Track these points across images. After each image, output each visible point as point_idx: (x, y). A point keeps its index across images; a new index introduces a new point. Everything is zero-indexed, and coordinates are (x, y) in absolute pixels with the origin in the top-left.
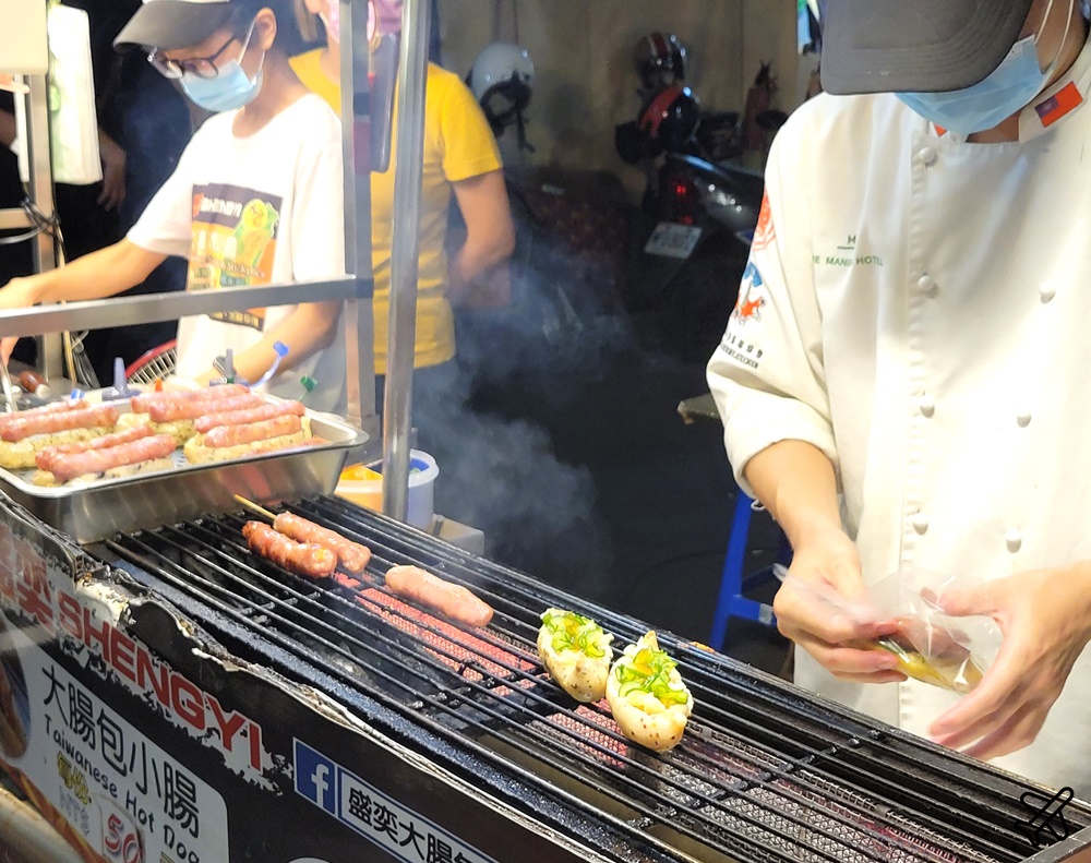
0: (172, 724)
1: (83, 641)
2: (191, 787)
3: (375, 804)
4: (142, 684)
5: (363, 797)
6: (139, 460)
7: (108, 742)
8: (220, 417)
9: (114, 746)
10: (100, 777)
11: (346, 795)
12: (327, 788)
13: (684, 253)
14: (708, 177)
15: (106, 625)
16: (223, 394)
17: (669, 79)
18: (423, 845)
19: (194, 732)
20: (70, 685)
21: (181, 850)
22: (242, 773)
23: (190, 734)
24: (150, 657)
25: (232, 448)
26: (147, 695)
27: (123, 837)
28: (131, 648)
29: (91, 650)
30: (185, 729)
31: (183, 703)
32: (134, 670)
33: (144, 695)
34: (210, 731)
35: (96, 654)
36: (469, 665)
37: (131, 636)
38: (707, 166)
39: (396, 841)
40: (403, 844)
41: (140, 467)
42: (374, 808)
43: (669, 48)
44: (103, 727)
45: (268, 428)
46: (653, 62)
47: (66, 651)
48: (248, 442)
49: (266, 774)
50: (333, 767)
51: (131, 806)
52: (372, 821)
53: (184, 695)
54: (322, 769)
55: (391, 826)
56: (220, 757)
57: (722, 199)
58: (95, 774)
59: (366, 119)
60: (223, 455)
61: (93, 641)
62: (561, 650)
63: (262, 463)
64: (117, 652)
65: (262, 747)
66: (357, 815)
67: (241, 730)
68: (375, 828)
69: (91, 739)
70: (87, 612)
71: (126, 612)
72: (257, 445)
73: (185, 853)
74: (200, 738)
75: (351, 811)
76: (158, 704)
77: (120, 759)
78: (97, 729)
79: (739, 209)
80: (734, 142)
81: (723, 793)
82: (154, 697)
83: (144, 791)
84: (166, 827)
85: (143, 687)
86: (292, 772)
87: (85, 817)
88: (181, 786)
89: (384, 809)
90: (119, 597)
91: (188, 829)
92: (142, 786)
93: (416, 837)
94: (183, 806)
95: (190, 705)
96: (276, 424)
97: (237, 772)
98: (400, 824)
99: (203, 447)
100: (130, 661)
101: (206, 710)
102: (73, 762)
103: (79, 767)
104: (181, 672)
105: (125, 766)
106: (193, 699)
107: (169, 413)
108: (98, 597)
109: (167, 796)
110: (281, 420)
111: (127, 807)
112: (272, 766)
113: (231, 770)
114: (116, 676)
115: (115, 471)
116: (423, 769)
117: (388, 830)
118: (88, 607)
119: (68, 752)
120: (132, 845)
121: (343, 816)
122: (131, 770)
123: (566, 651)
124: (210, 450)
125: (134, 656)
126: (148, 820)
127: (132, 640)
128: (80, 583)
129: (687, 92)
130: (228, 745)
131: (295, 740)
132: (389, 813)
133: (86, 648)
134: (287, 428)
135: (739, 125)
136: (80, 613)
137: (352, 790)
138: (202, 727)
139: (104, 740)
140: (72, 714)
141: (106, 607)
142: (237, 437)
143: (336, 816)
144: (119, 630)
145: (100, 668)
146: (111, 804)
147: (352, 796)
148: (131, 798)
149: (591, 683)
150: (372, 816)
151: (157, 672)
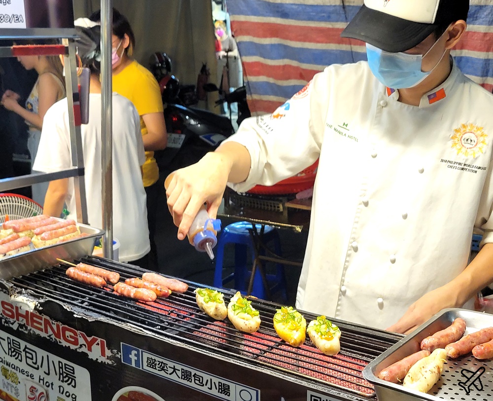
0: (62, 346)
1: (15, 319)
2: (72, 369)
3: (158, 361)
4: (46, 332)
5: (152, 360)
6: (18, 248)
7: (29, 358)
8: (44, 228)
9: (32, 359)
10: (25, 372)
11: (145, 360)
12: (136, 359)
13: (179, 145)
14: (185, 113)
15: (27, 312)
16: (40, 219)
17: (164, 72)
18: (179, 373)
19: (73, 347)
20: (8, 338)
21: (68, 394)
22: (97, 359)
23: (71, 348)
24: (51, 321)
25: (52, 240)
26: (50, 336)
27: (37, 394)
28: (41, 319)
29: (19, 322)
30: (69, 347)
31: (68, 337)
32: (43, 327)
33: (48, 336)
34: (81, 346)
35: (22, 323)
36: (172, 312)
37: (40, 314)
38: (185, 108)
39: (168, 374)
40: (170, 374)
41: (19, 250)
42: (158, 363)
43: (164, 59)
44: (26, 352)
45: (64, 231)
46: (157, 65)
47: (6, 325)
48: (58, 237)
49: (108, 358)
50: (139, 351)
51: (41, 381)
52: (157, 368)
53: (68, 333)
54: (134, 352)
55: (165, 368)
56: (87, 355)
57: (193, 122)
58: (22, 372)
59: (78, 103)
60: (49, 243)
61: (21, 319)
62: (208, 302)
63: (65, 245)
64: (33, 321)
65: (106, 348)
66: (150, 367)
67: (96, 343)
68: (159, 370)
69: (20, 358)
70: (17, 308)
71: (38, 305)
72: (61, 238)
73: (69, 395)
74: (77, 349)
75: (147, 366)
76: (55, 339)
77: (36, 363)
78: (23, 354)
79: (199, 125)
80: (194, 97)
81: (278, 344)
82: (53, 337)
83: (48, 374)
84: (60, 387)
85: (47, 333)
86: (121, 356)
87: (17, 390)
88: (67, 369)
89: (162, 363)
90: (32, 300)
91: (71, 385)
92: (47, 372)
93: (176, 371)
94: (68, 377)
95: (71, 337)
96: (67, 229)
97: (95, 359)
98: (169, 367)
99: (40, 241)
100: (41, 324)
101: (79, 338)
102: (10, 369)
103: (13, 370)
104: (66, 324)
105: (38, 366)
106: (72, 335)
107: (21, 228)
108: (22, 301)
109: (60, 374)
110: (69, 227)
111: (39, 382)
112: (111, 354)
113: (92, 359)
114: (33, 331)
115: (10, 253)
116: (179, 345)
117: (164, 370)
118: (17, 306)
119: (7, 364)
120: (42, 396)
121: (144, 368)
122: (41, 367)
123: (210, 302)
124: (44, 241)
125: (43, 322)
126: (51, 385)
127: (41, 316)
128: (13, 297)
129: (173, 77)
130: (90, 350)
131: (121, 343)
132: (164, 364)
133: (17, 322)
134: (72, 230)
135: (195, 90)
136: (13, 308)
137: (148, 358)
138: (77, 345)
139: (27, 357)
140: (9, 349)
141: (27, 304)
142: (53, 235)
143: (141, 369)
144: (34, 312)
145: (24, 329)
146: (31, 382)
147: (148, 360)
148: (42, 378)
149: (222, 313)
150: (157, 366)
151: (55, 327)
